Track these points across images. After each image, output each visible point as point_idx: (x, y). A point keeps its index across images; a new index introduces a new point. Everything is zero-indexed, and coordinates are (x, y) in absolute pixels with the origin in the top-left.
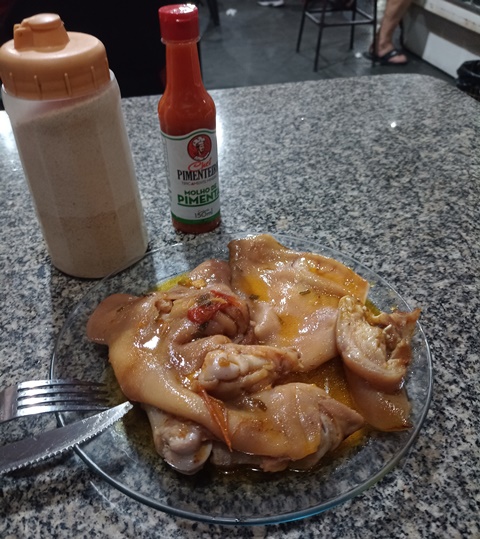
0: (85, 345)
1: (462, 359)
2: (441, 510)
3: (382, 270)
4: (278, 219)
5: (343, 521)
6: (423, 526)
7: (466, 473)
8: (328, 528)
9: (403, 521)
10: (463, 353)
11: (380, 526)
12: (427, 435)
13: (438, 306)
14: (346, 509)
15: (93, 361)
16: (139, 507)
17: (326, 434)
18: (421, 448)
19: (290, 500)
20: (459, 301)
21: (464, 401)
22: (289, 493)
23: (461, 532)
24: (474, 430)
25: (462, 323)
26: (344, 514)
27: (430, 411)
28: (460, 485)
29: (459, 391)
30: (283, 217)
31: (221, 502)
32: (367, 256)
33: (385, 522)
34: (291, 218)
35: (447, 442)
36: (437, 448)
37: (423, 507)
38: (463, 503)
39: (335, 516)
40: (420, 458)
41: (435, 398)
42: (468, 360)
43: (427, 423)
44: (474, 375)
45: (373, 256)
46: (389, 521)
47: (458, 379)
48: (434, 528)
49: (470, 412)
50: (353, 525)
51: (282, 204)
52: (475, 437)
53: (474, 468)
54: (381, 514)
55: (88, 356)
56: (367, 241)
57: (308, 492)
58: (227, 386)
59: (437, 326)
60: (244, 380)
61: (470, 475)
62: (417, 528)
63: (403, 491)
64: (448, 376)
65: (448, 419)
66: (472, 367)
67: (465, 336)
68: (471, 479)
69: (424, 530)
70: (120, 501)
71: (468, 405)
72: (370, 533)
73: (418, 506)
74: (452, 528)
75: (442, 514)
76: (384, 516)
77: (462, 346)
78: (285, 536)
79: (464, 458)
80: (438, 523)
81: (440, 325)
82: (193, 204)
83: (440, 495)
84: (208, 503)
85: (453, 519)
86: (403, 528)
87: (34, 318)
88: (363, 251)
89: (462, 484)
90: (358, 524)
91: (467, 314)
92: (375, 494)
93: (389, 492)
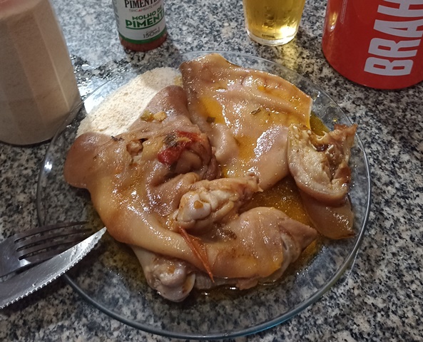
0: (61, 185)
1: (396, 159)
2: (384, 301)
3: (322, 75)
4: (222, 26)
5: (306, 321)
6: (371, 317)
7: (403, 266)
8: (296, 328)
9: (355, 314)
10: (396, 154)
11: (336, 322)
12: (370, 235)
13: (374, 109)
14: (309, 311)
15: (72, 200)
16: (138, 333)
17: (287, 251)
18: (366, 248)
19: (263, 309)
20: (391, 101)
21: (399, 200)
22: (261, 304)
23: (401, 318)
24: (408, 227)
25: (395, 124)
26: (307, 315)
27: (372, 213)
28: (398, 278)
29: (394, 191)
30: (226, 24)
31: (206, 320)
32: (309, 61)
33: (340, 317)
34: (234, 24)
35: (386, 241)
36: (379, 247)
37: (370, 300)
38: (401, 293)
39: (300, 317)
40: (365, 258)
41: (375, 201)
42: (401, 161)
43: (370, 224)
44: (406, 174)
45: (313, 61)
46: (343, 316)
47: (394, 180)
48: (379, 318)
49: (404, 210)
50: (315, 323)
51: (224, 10)
52: (409, 233)
53: (409, 262)
54: (337, 311)
55: (65, 196)
56: (307, 45)
57: (276, 301)
58: (203, 223)
59: (374, 129)
60: (215, 215)
61: (406, 268)
62: (366, 319)
63: (353, 289)
64: (385, 178)
65: (386, 219)
66: (404, 167)
67: (398, 137)
68: (407, 272)
69: (372, 320)
70: (121, 329)
71: (402, 204)
72: (330, 328)
73: (365, 301)
74: (393, 315)
75: (385, 305)
76: (339, 312)
77: (396, 147)
78: (261, 340)
79: (401, 253)
80: (382, 313)
81: (376, 128)
82: (141, 27)
83: (383, 288)
84: (195, 321)
85: (393, 308)
86: (355, 321)
87: (5, 161)
88: (305, 56)
89: (400, 276)
90: (319, 322)
91: (399, 114)
92: (331, 294)
93: (342, 291)
